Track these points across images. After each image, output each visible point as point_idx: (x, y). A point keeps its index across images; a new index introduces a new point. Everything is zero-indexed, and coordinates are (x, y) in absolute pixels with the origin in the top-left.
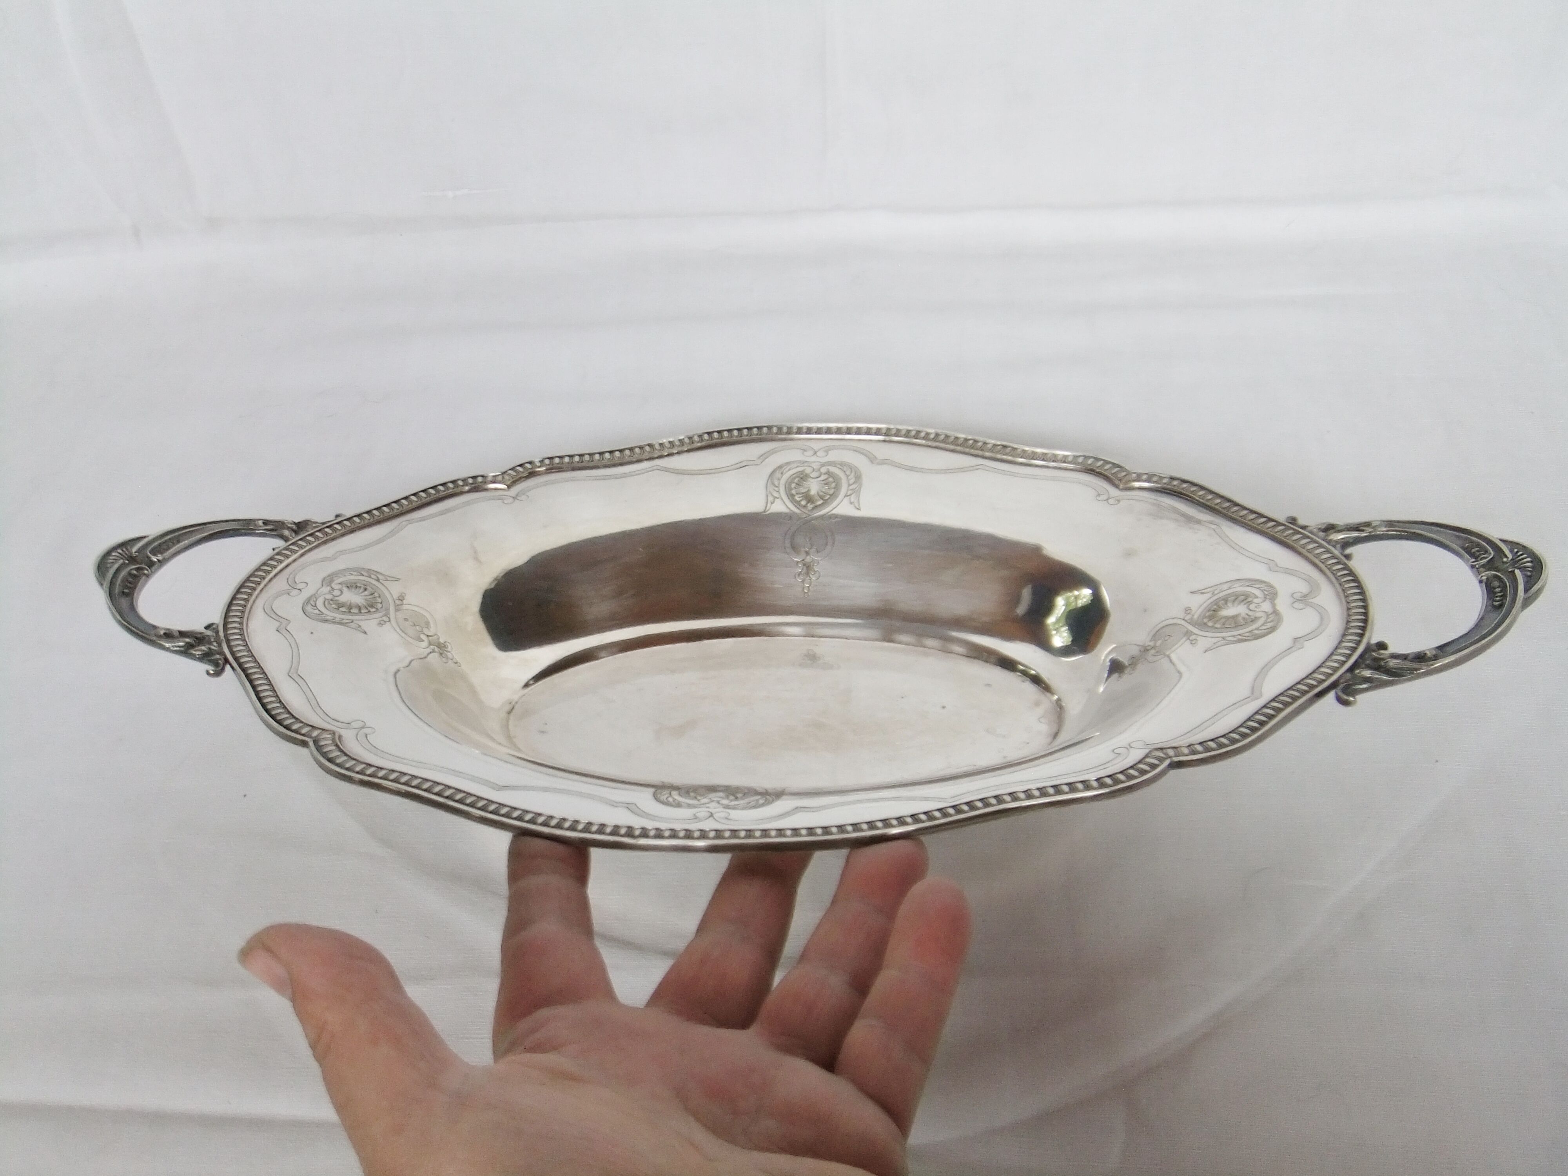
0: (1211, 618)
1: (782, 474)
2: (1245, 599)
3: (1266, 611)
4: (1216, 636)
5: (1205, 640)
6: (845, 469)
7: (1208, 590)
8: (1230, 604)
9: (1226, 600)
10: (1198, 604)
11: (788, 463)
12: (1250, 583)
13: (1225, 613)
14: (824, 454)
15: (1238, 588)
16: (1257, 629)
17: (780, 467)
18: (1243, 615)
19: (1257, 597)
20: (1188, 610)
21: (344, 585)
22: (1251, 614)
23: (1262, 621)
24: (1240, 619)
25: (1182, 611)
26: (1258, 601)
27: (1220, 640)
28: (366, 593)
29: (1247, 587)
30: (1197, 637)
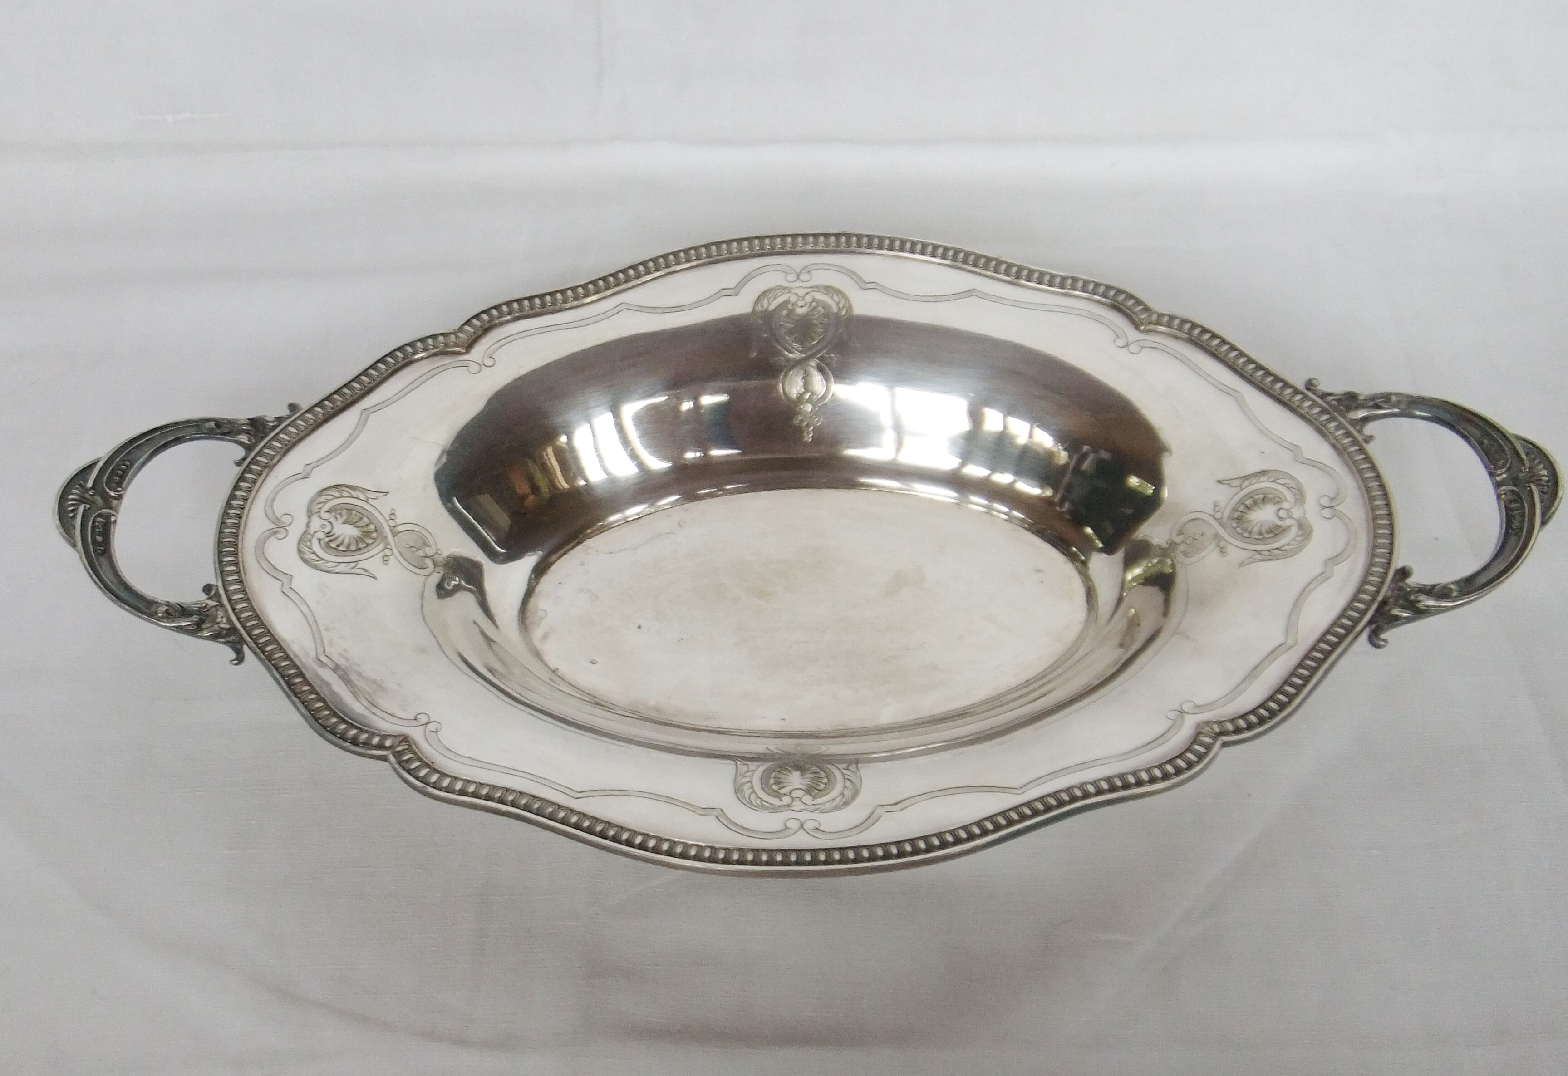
0: (368, 534)
1: (842, 794)
2: (331, 543)
3: (318, 518)
4: (373, 508)
5: (381, 510)
6: (758, 801)
7: (358, 572)
8: (347, 541)
9: (348, 549)
10: (373, 559)
11: (836, 808)
12: (319, 562)
13: (355, 532)
14: (788, 825)
15: (331, 560)
16: (335, 496)
17: (846, 803)
18: (341, 520)
19: (320, 540)
20: (385, 560)
21: (1284, 527)
22: (332, 520)
23: (327, 507)
24: (345, 518)
25: (390, 562)
26: (321, 535)
27: (370, 501)
28: (1256, 530)
29: (323, 560)
30: (388, 518)
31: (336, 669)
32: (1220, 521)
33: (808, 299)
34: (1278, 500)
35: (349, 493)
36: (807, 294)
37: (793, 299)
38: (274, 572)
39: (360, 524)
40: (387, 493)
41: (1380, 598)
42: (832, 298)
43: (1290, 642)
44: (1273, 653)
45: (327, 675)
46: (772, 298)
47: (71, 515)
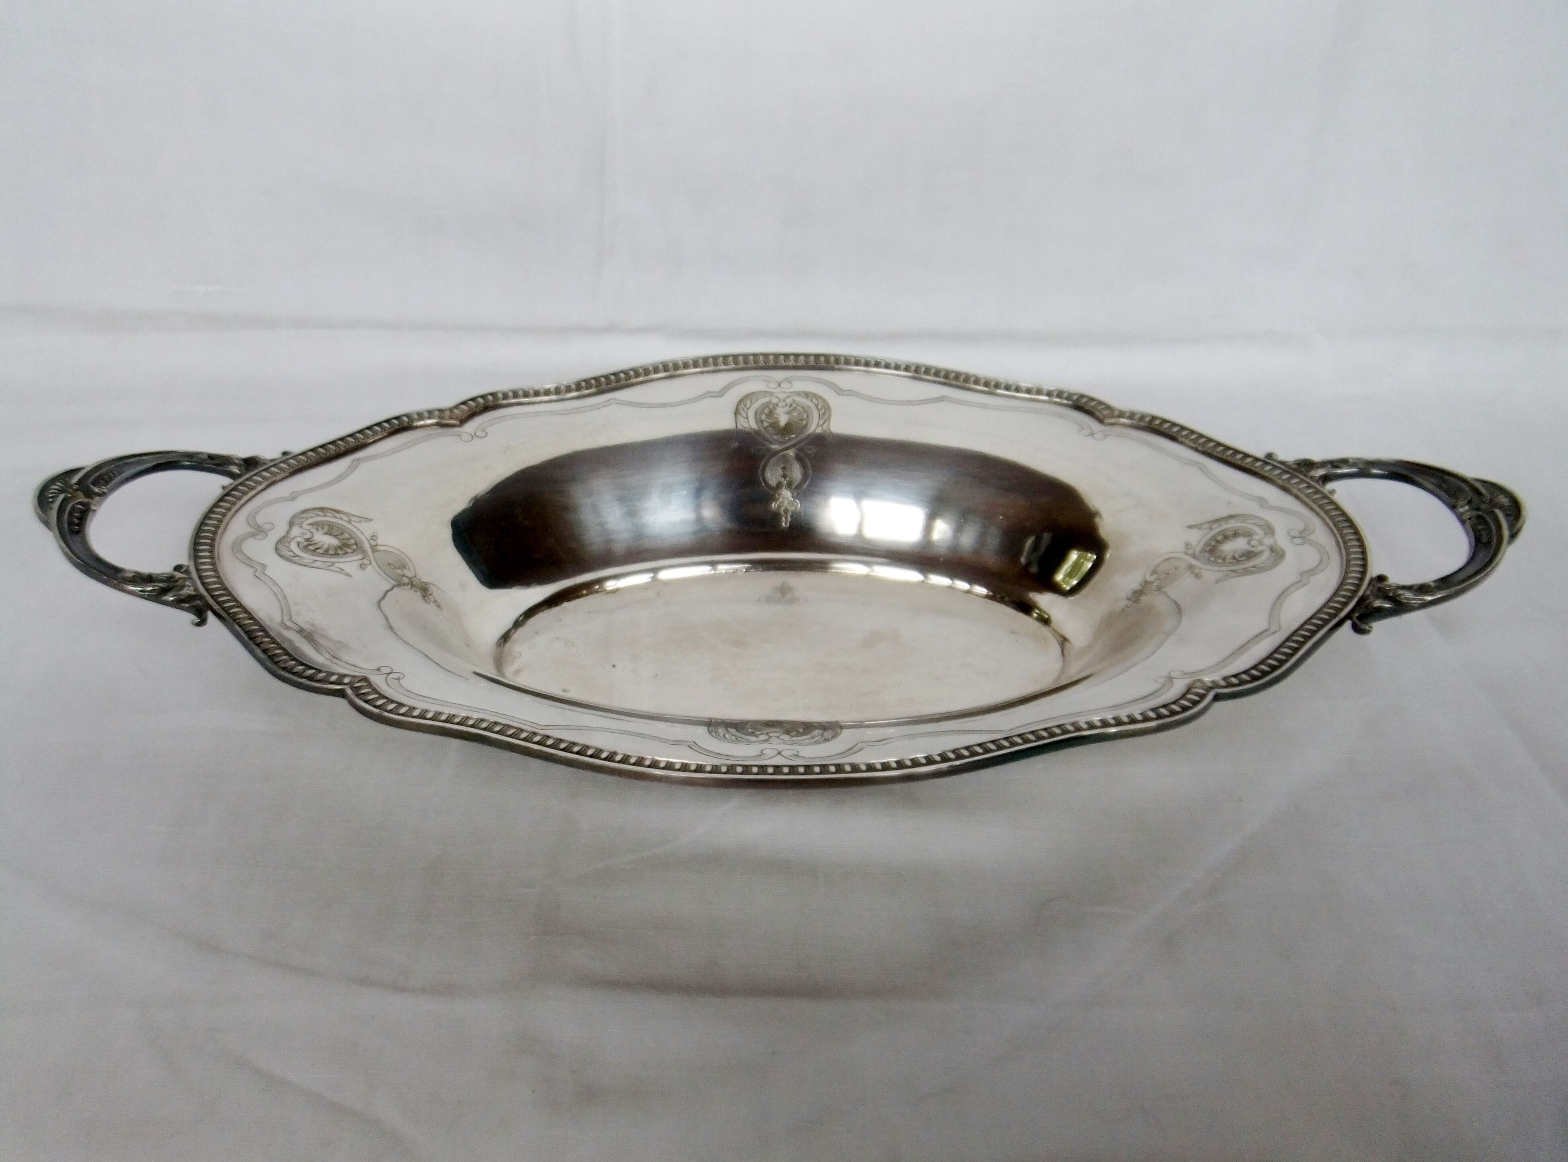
0: (347, 546)
2: (309, 546)
3: (299, 528)
4: (355, 528)
5: (363, 531)
7: (336, 569)
8: (326, 546)
9: (326, 553)
10: (350, 563)
12: (296, 558)
13: (335, 542)
15: (307, 557)
16: (318, 515)
18: (321, 531)
19: (298, 544)
20: (362, 567)
21: (1256, 552)
22: (313, 531)
23: (311, 521)
24: (326, 530)
25: (367, 570)
26: (299, 539)
27: (353, 523)
28: (1229, 556)
29: (299, 557)
30: (369, 538)
31: (301, 631)
32: (1194, 556)
33: (789, 401)
34: (1249, 535)
35: (333, 514)
36: (789, 397)
37: (775, 400)
38: (248, 561)
39: (341, 537)
40: (371, 520)
41: (1360, 593)
42: (812, 401)
43: (1274, 628)
44: (1258, 637)
45: (291, 635)
46: (755, 400)
47: (50, 500)
